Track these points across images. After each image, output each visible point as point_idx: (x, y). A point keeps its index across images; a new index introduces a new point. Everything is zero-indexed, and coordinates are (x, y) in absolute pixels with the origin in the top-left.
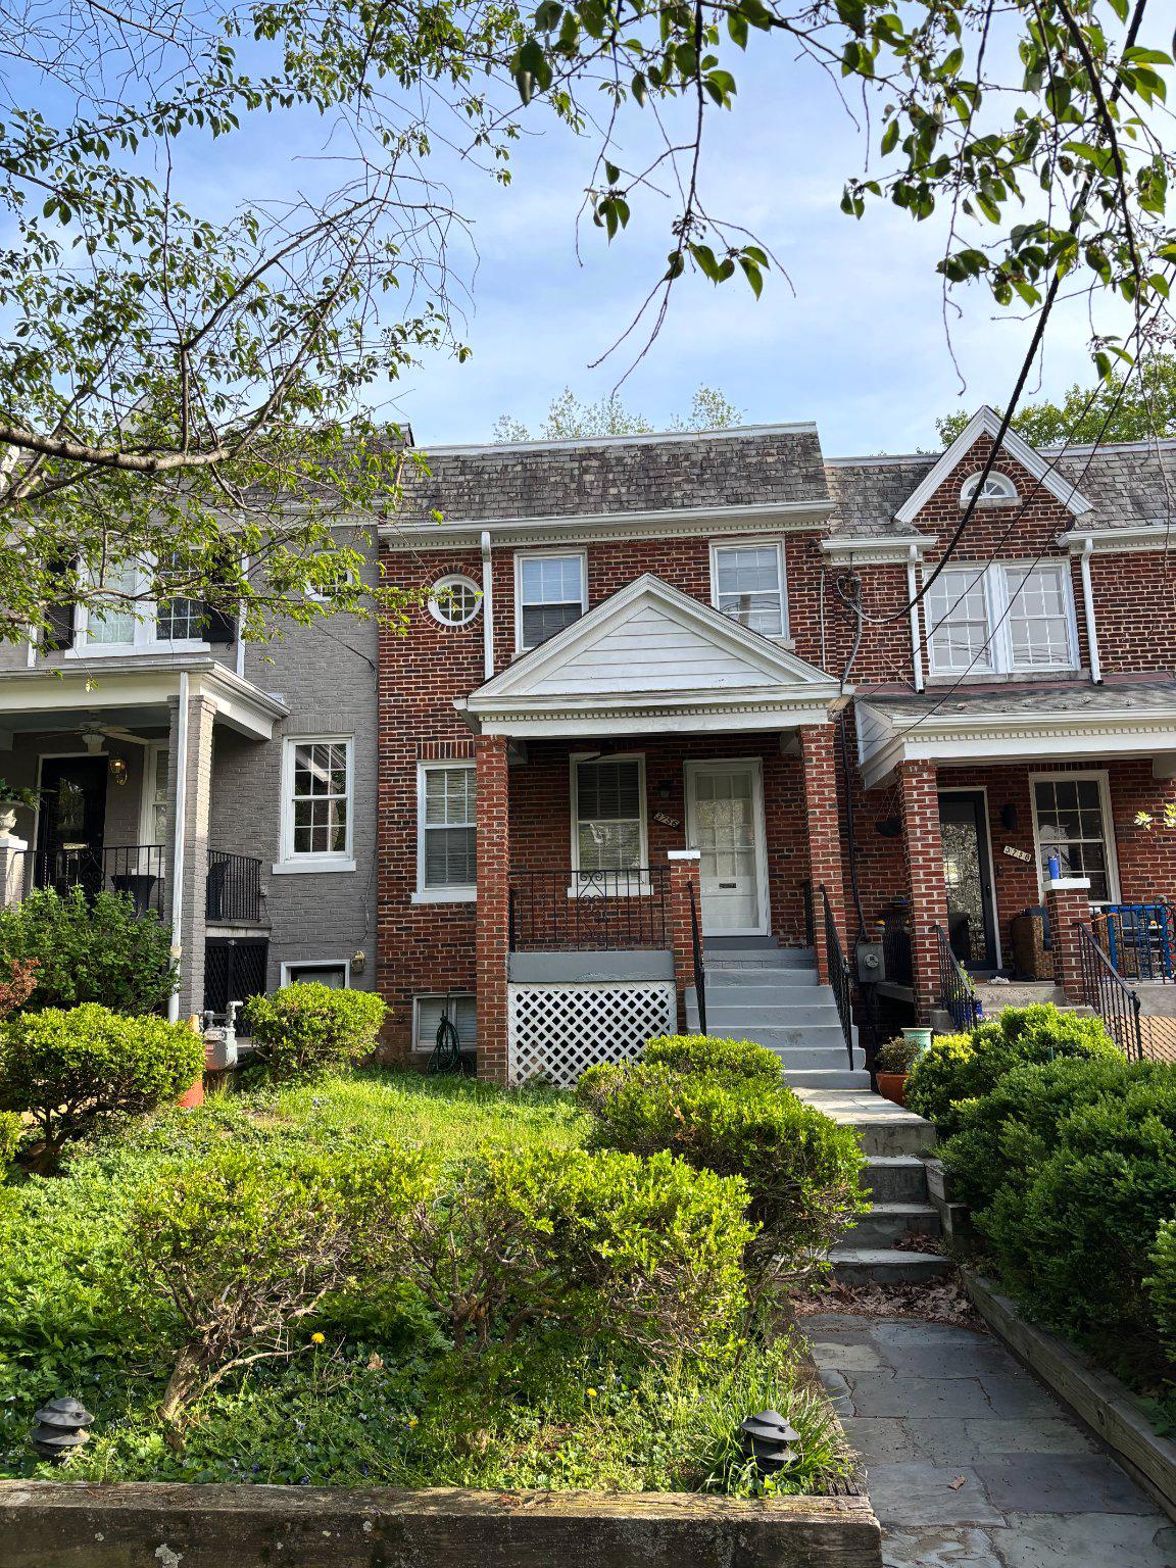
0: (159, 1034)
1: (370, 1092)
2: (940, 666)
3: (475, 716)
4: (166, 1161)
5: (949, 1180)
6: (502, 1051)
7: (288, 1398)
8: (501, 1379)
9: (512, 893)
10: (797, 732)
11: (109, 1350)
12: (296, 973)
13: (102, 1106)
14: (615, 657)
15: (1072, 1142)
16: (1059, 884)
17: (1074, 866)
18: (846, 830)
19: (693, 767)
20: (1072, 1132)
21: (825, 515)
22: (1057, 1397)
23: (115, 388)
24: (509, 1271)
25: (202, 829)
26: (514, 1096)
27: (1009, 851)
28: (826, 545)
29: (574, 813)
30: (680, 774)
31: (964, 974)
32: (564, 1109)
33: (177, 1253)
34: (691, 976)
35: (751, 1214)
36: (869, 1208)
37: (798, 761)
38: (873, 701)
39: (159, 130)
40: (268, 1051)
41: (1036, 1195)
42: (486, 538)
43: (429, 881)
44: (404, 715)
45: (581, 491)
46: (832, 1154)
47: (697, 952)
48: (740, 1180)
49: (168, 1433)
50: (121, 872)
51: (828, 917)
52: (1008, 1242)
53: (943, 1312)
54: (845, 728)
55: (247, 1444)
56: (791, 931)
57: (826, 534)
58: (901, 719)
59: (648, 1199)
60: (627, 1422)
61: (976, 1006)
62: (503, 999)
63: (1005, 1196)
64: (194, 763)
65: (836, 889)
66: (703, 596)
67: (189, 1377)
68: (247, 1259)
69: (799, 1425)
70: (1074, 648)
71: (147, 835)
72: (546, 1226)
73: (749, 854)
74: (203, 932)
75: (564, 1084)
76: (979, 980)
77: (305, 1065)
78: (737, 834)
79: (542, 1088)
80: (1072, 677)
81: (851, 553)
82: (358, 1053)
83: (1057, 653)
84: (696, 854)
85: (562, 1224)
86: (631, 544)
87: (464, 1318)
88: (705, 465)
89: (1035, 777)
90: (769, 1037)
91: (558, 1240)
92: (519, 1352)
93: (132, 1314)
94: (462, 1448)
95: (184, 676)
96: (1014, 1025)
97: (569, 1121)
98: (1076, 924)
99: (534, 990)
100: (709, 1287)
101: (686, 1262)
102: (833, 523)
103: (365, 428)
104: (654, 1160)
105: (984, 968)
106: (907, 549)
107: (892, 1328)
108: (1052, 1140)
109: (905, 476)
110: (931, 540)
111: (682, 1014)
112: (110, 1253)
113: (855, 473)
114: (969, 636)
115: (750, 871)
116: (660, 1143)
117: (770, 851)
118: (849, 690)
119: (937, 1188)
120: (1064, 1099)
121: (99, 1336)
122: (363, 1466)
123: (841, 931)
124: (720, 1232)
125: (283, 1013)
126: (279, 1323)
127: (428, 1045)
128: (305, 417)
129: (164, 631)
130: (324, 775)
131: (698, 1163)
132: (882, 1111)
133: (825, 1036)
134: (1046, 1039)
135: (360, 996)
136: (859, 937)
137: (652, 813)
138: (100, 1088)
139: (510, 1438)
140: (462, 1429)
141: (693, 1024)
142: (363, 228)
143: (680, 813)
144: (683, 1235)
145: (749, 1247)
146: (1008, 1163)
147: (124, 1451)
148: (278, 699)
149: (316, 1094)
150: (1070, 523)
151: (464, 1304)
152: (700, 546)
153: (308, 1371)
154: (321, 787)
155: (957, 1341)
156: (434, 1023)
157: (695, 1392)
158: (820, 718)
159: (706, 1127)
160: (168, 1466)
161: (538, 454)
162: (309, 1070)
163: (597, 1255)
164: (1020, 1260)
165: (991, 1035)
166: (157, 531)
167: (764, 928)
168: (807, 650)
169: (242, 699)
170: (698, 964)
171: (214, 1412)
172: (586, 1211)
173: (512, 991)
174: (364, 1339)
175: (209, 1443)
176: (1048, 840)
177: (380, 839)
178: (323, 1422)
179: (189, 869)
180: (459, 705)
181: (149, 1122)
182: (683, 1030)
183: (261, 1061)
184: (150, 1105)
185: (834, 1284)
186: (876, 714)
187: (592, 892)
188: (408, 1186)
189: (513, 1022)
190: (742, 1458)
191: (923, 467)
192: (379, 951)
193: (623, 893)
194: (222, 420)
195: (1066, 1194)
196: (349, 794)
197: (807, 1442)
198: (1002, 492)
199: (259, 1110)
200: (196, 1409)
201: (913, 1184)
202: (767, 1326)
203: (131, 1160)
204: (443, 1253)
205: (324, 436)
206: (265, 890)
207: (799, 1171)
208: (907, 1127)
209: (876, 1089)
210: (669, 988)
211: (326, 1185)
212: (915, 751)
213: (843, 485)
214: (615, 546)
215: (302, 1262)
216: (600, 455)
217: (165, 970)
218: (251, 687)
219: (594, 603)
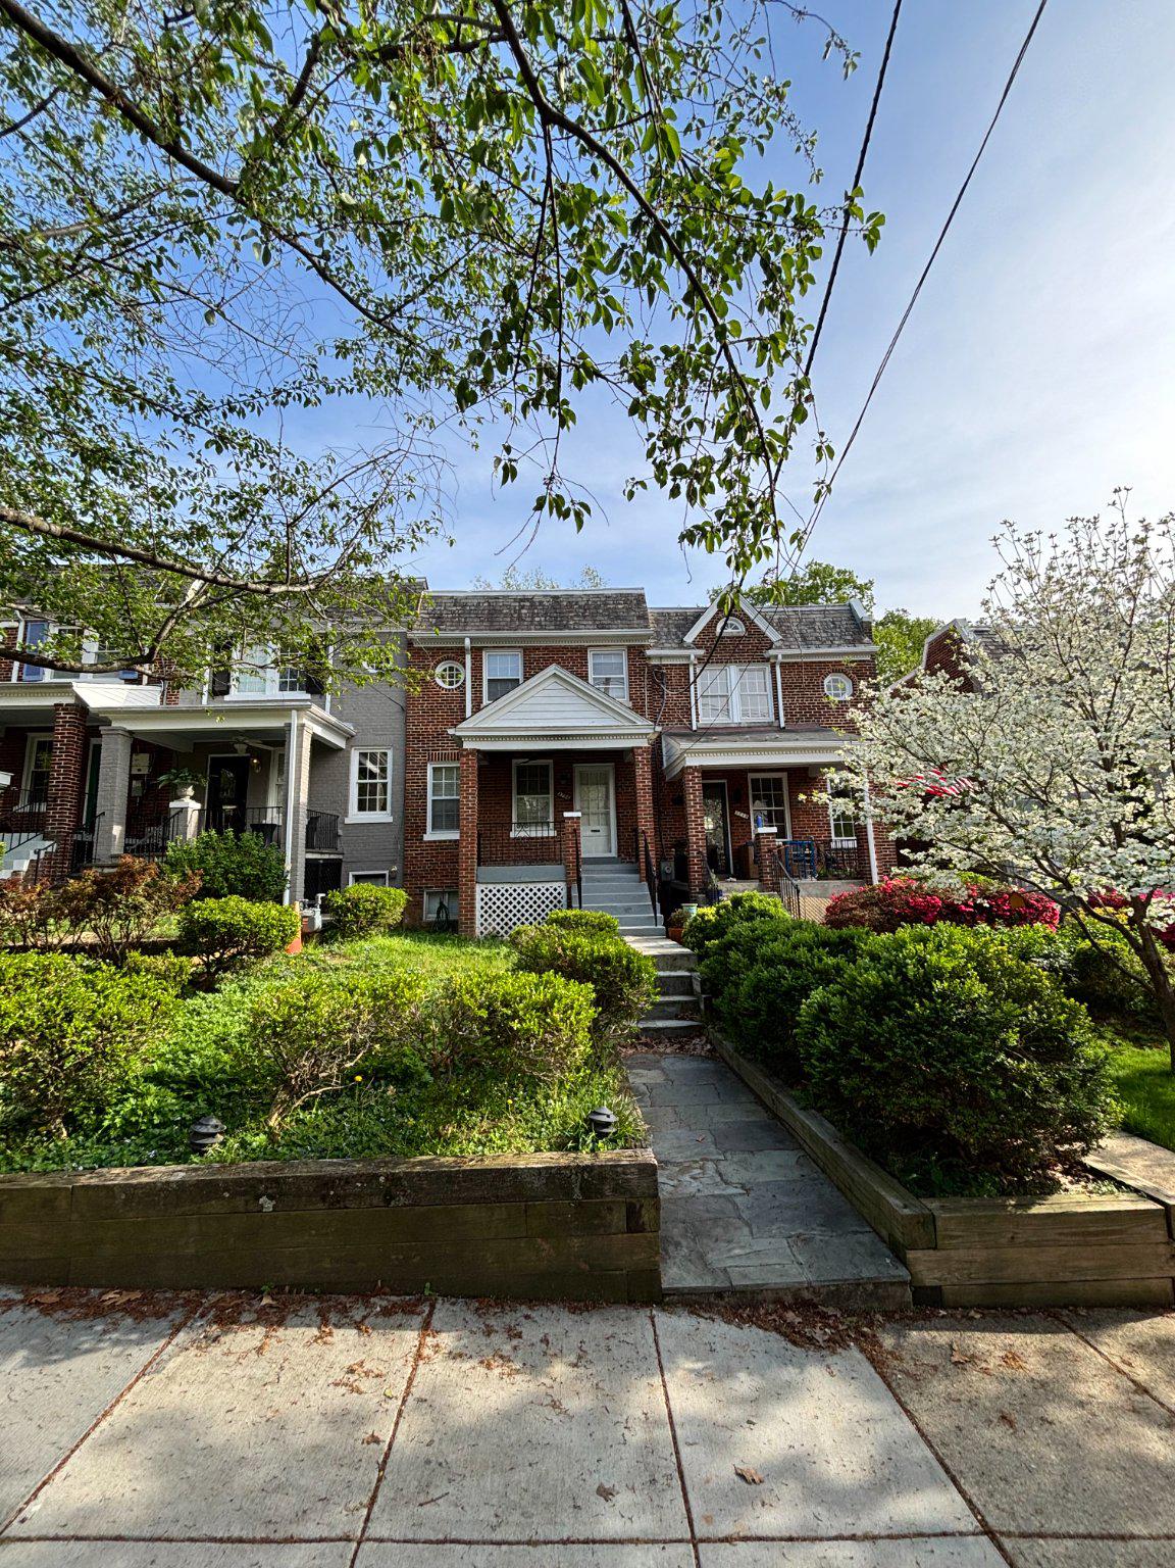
0: (273, 912)
1: (396, 942)
2: (703, 718)
3: (460, 738)
4: (277, 983)
5: (703, 983)
6: (472, 920)
7: (340, 1112)
8: (459, 1097)
9: (479, 836)
10: (632, 750)
11: (236, 1089)
12: (358, 879)
13: (240, 953)
14: (538, 708)
15: (763, 961)
16: (762, 830)
17: (769, 822)
18: (656, 802)
19: (579, 768)
20: (763, 956)
21: (648, 637)
22: (751, 1090)
23: (250, 547)
24: (463, 1039)
25: (304, 798)
26: (479, 944)
27: (738, 813)
28: (648, 652)
29: (514, 792)
30: (571, 772)
31: (714, 876)
32: (504, 950)
33: (275, 1034)
34: (574, 879)
35: (596, 1003)
36: (659, 999)
37: (632, 765)
38: (671, 735)
39: (276, 403)
40: (339, 921)
41: (744, 989)
42: (467, 642)
43: (434, 828)
44: (419, 737)
45: (520, 618)
46: (639, 971)
47: (578, 866)
48: (591, 986)
49: (271, 1135)
50: (256, 822)
51: (646, 847)
52: (730, 1014)
53: (698, 1051)
54: (656, 750)
55: (316, 1137)
56: (628, 854)
57: (649, 647)
58: (685, 745)
59: (539, 997)
60: (528, 1117)
61: (719, 893)
62: (473, 892)
63: (729, 990)
64: (299, 761)
65: (650, 833)
66: (585, 678)
67: (283, 1102)
68: (317, 1037)
69: (617, 1114)
70: (772, 711)
71: (272, 801)
72: (484, 1014)
73: (607, 814)
74: (303, 855)
75: (506, 937)
76: (722, 879)
77: (361, 929)
78: (601, 804)
79: (493, 939)
80: (770, 725)
81: (661, 657)
82: (390, 921)
83: (762, 712)
84: (579, 814)
85: (492, 1012)
86: (546, 648)
87: (438, 1066)
88: (585, 608)
89: (751, 776)
90: (612, 910)
91: (489, 1021)
92: (468, 1083)
93: (251, 1069)
94: (438, 1134)
95: (294, 712)
96: (737, 902)
97: (506, 957)
98: (770, 851)
99: (491, 887)
100: (572, 1044)
101: (559, 1030)
102: (651, 642)
103: (397, 577)
104: (545, 977)
105: (724, 874)
106: (688, 657)
107: (671, 1060)
108: (753, 959)
109: (688, 619)
110: (701, 652)
111: (569, 898)
112: (241, 1035)
113: (664, 616)
114: (720, 703)
115: (608, 824)
116: (550, 966)
117: (618, 813)
118: (659, 729)
119: (697, 987)
120: (759, 940)
121: (231, 1082)
122: (381, 1146)
123: (652, 854)
124: (578, 1014)
125: (348, 900)
126: (335, 1071)
127: (433, 917)
128: (361, 569)
129: (283, 687)
130: (376, 769)
131: (569, 976)
132: (670, 947)
133: (642, 909)
134: (752, 909)
135: (392, 891)
136: (661, 858)
137: (556, 792)
138: (237, 944)
139: (464, 1128)
140: (436, 1125)
141: (575, 904)
142: (394, 466)
143: (570, 792)
144: (558, 1016)
145: (595, 1021)
146: (733, 973)
147: (244, 1144)
148: (349, 727)
149: (366, 945)
150: (771, 645)
151: (439, 1058)
152: (583, 651)
153: (352, 1097)
154: (373, 775)
155: (703, 1066)
156: (436, 905)
157: (565, 1099)
158: (643, 743)
159: (574, 957)
160: (269, 1152)
161: (497, 598)
162: (363, 932)
163: (511, 1028)
164: (735, 1022)
165: (725, 907)
166: (275, 630)
167: (614, 854)
168: (638, 708)
169: (328, 726)
170: (578, 872)
171: (298, 1121)
172: (506, 1004)
173: (478, 888)
174: (385, 1078)
175: (294, 1138)
176: (757, 808)
177: (405, 806)
178: (360, 1123)
179: (296, 822)
180: (451, 731)
181: (267, 963)
182: (570, 907)
183: (335, 927)
184: (268, 952)
185: (643, 1040)
186: (672, 742)
187: (522, 834)
188: (407, 993)
189: (478, 904)
190: (587, 1133)
191: (698, 615)
192: (405, 866)
193: (539, 835)
194: (314, 570)
195: (758, 987)
196: (389, 780)
197: (621, 1122)
198: (736, 629)
199: (333, 955)
200: (288, 1119)
201: (685, 986)
202: (604, 1062)
203: (256, 983)
204: (428, 1030)
205: (373, 581)
206: (340, 832)
207: (622, 980)
208: (683, 955)
209: (668, 937)
210: (563, 885)
211: (363, 995)
212: (692, 761)
213: (657, 621)
214: (538, 648)
215: (347, 1039)
216: (531, 600)
217: (281, 878)
218: (333, 719)
219: (526, 679)
